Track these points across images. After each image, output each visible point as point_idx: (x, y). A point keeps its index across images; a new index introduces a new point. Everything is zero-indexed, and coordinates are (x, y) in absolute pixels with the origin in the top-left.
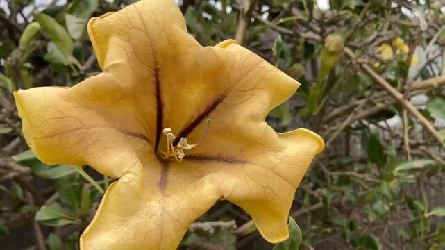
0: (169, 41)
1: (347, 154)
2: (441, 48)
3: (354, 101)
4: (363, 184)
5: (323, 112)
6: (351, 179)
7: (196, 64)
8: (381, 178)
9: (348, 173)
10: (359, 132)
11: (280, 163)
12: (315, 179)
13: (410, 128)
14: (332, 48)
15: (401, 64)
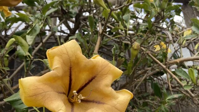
0: (76, 57)
1: (146, 91)
2: (180, 46)
3: (147, 68)
4: (154, 106)
5: (134, 73)
6: (148, 103)
7: (85, 65)
8: (161, 103)
9: (146, 101)
10: (150, 81)
11: (117, 104)
12: (132, 104)
13: (171, 79)
14: (135, 48)
15: (164, 53)
